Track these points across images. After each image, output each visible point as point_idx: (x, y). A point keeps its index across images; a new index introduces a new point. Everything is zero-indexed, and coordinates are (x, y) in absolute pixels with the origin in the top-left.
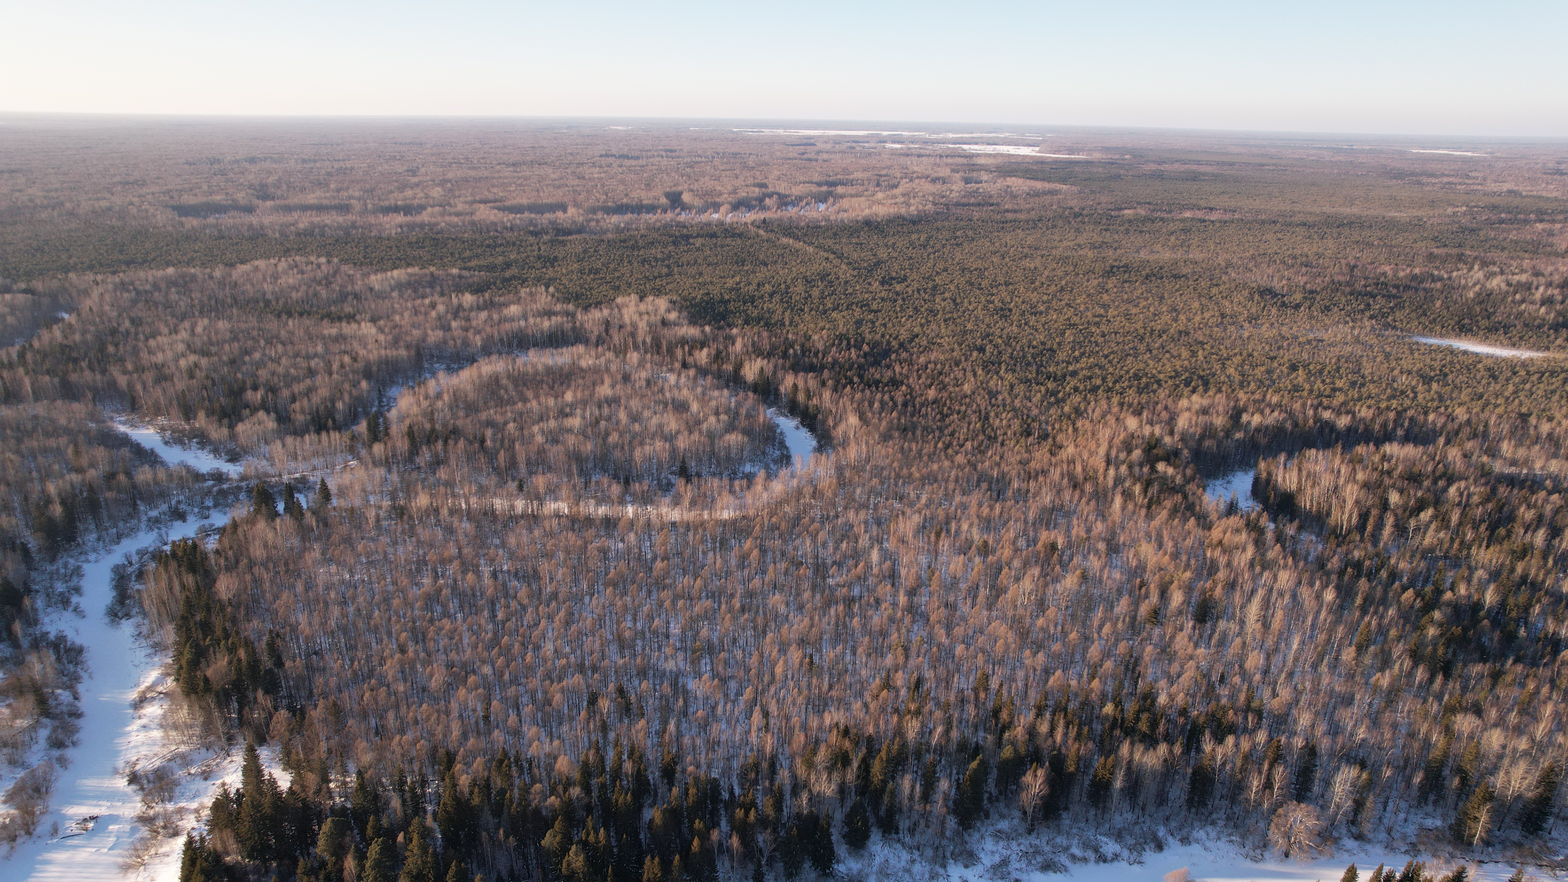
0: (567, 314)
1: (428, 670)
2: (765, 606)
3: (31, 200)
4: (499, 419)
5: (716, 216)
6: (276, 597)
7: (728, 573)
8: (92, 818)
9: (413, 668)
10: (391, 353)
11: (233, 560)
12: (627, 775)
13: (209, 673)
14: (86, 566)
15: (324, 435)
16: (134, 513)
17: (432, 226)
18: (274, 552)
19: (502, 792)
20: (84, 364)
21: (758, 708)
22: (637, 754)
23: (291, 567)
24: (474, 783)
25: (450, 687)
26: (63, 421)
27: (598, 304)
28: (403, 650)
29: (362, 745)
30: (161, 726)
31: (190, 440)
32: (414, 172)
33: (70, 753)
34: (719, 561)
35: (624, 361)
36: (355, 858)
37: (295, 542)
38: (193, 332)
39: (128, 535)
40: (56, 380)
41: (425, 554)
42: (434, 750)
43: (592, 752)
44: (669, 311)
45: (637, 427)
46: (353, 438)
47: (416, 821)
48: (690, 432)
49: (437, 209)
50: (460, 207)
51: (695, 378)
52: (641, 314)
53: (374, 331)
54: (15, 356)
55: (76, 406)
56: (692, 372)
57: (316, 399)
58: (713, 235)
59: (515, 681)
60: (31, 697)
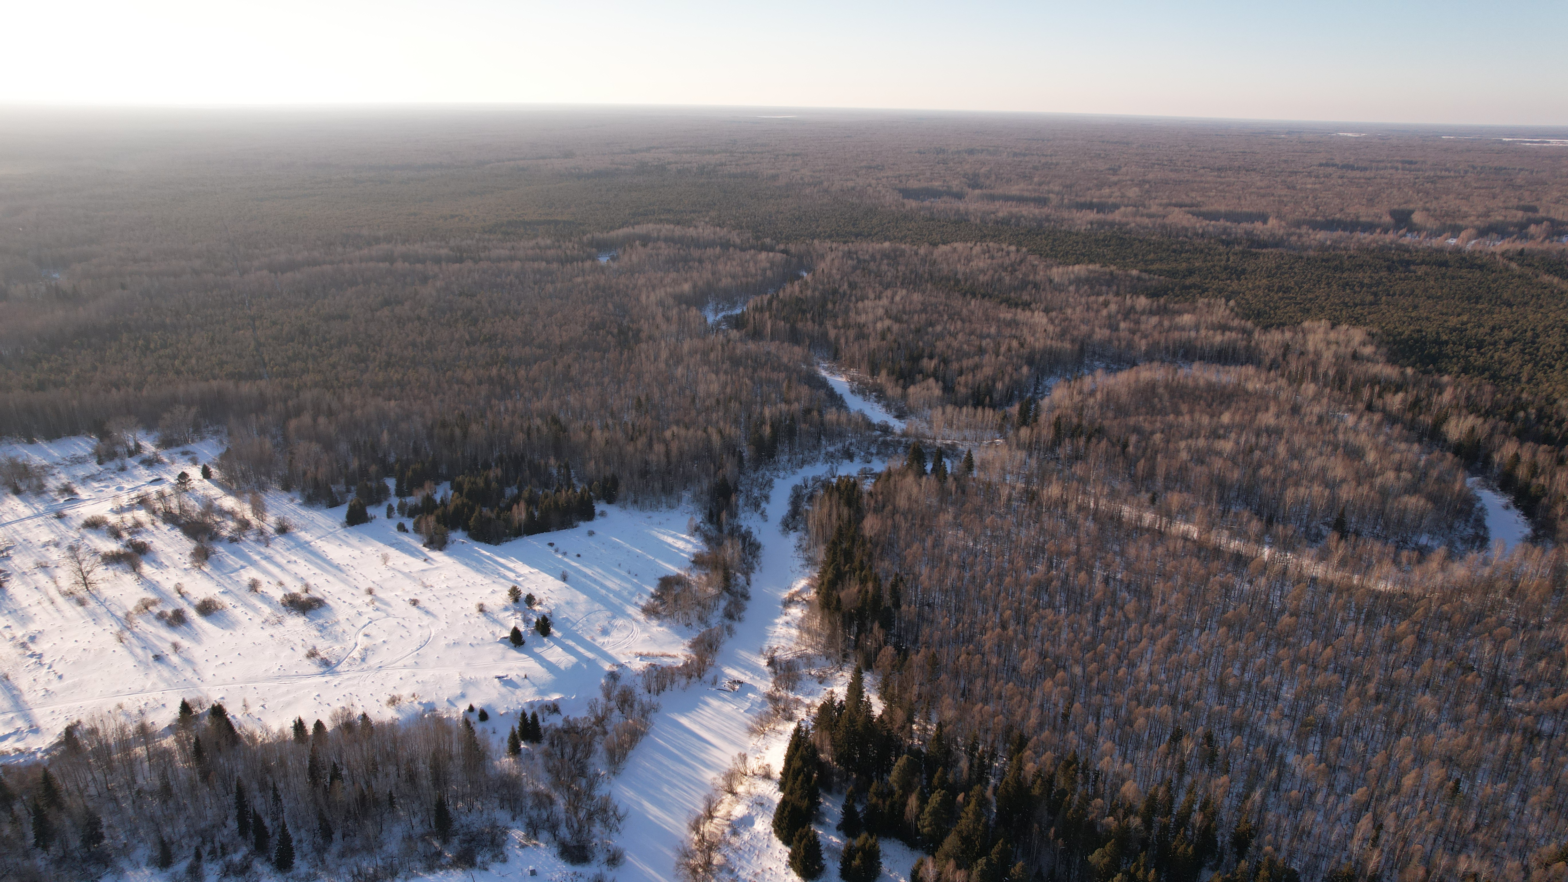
0: (1244, 331)
1: (1023, 652)
2: (1408, 703)
3: (802, 179)
4: (1147, 426)
5: (1453, 241)
6: (908, 546)
7: (1368, 652)
8: (740, 682)
9: (1009, 647)
10: (1056, 344)
11: (881, 505)
12: (1193, 825)
13: (842, 595)
14: (776, 480)
15: (980, 409)
16: (817, 446)
17: (1121, 225)
18: (915, 505)
19: (1063, 793)
20: (809, 316)
21: (1369, 815)
22: (1210, 809)
23: (926, 522)
24: (1038, 774)
25: (1039, 675)
26: (785, 360)
27: (1281, 326)
28: (1004, 626)
29: (948, 700)
30: (799, 627)
31: (870, 392)
32: (1114, 171)
33: (736, 625)
34: (1359, 636)
35: (1297, 391)
36: (918, 799)
37: (934, 501)
38: (892, 301)
39: (809, 463)
40: (788, 326)
41: (1045, 542)
42: (1009, 729)
43: (1162, 789)
44: (1364, 344)
45: (1295, 465)
46: (1005, 418)
47: (977, 787)
48: (1359, 484)
49: (1130, 209)
50: (1154, 209)
51: (1380, 425)
52: (1328, 343)
53: (1045, 320)
54: (765, 302)
55: (797, 349)
56: (1377, 417)
57: (980, 376)
58: (1444, 264)
59: (1102, 690)
60: (721, 573)
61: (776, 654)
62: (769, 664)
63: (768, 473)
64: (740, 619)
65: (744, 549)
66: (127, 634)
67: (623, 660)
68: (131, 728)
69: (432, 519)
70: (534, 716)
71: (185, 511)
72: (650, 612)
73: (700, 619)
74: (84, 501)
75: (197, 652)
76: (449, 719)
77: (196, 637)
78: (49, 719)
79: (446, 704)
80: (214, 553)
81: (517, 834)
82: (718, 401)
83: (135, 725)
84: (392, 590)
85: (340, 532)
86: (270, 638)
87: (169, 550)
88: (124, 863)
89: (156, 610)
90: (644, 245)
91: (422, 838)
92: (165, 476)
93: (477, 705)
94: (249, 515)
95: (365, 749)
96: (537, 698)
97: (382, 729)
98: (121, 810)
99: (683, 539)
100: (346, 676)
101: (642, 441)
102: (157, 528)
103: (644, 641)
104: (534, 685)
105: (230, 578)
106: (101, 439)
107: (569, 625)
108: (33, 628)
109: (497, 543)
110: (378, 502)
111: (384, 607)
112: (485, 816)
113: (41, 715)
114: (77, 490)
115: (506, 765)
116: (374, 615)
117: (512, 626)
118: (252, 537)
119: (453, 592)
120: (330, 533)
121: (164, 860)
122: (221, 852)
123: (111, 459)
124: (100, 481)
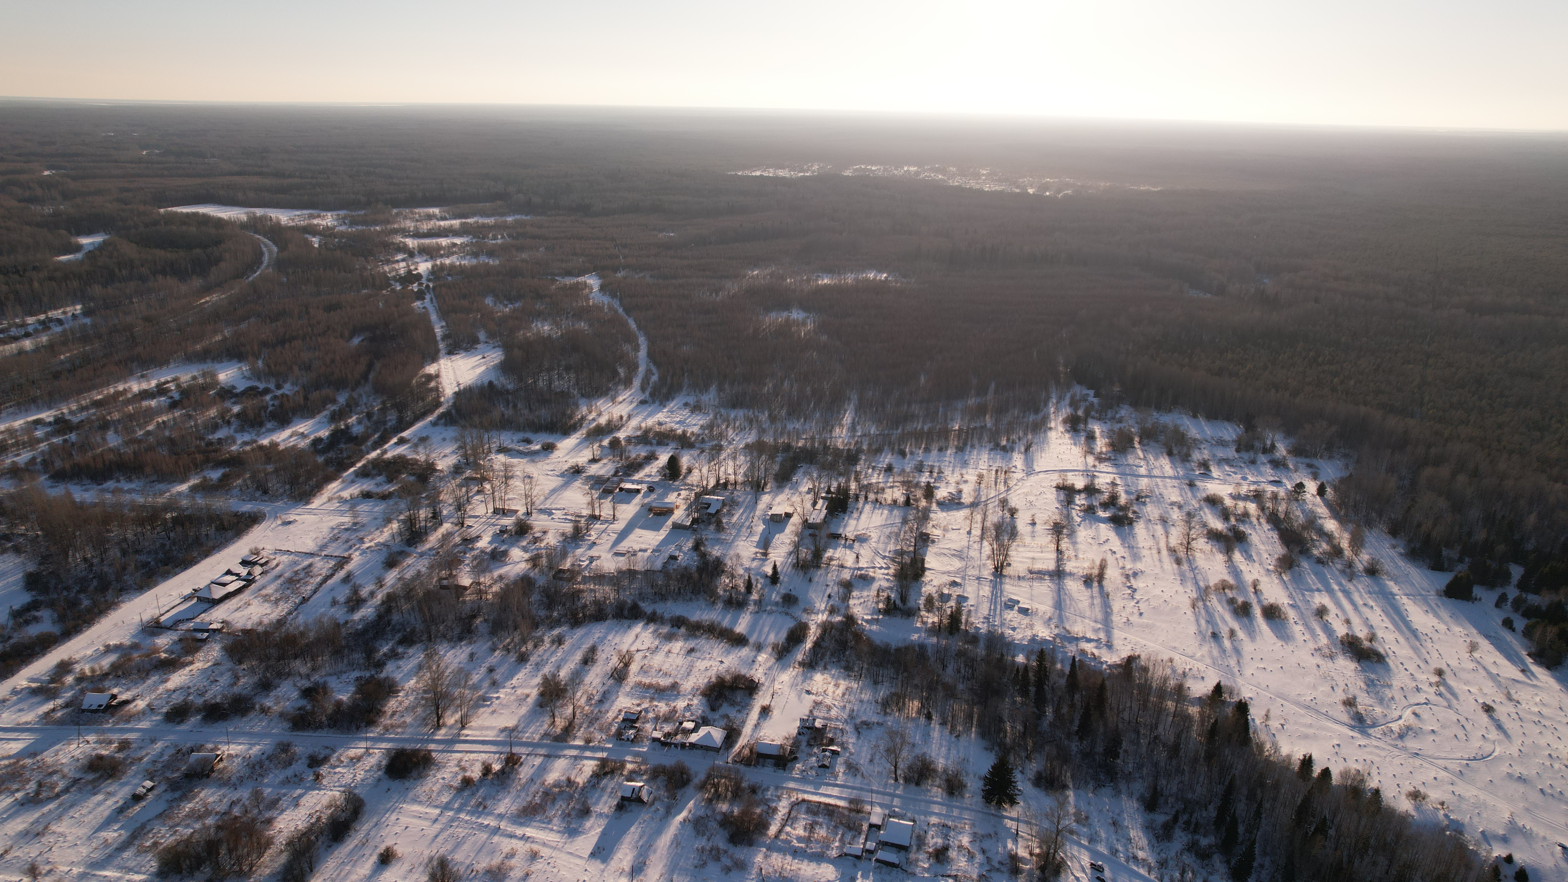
66: (1200, 604)
68: (1172, 683)
69: (1552, 630)
71: (1289, 518)
74: (1213, 478)
75: (1248, 647)
76: (1475, 853)
77: (1252, 633)
78: (1121, 643)
79: (1478, 836)
80: (1298, 566)
83: (1175, 681)
84: (1467, 683)
85: (1433, 598)
86: (1315, 668)
87: (1262, 547)
88: (1123, 786)
89: (1230, 594)
92: (1285, 481)
93: (1518, 857)
94: (1345, 544)
95: (1363, 823)
97: (1390, 814)
98: (1138, 744)
100: (1375, 743)
102: (1260, 524)
105: (1303, 595)
106: (1246, 431)
108: (1139, 566)
110: (1491, 585)
111: (1449, 696)
113: (1118, 635)
114: (1212, 468)
116: (1433, 698)
118: (1339, 566)
119: (1543, 722)
120: (1420, 595)
121: (1150, 804)
122: (1194, 828)
123: (1247, 451)
124: (1232, 466)
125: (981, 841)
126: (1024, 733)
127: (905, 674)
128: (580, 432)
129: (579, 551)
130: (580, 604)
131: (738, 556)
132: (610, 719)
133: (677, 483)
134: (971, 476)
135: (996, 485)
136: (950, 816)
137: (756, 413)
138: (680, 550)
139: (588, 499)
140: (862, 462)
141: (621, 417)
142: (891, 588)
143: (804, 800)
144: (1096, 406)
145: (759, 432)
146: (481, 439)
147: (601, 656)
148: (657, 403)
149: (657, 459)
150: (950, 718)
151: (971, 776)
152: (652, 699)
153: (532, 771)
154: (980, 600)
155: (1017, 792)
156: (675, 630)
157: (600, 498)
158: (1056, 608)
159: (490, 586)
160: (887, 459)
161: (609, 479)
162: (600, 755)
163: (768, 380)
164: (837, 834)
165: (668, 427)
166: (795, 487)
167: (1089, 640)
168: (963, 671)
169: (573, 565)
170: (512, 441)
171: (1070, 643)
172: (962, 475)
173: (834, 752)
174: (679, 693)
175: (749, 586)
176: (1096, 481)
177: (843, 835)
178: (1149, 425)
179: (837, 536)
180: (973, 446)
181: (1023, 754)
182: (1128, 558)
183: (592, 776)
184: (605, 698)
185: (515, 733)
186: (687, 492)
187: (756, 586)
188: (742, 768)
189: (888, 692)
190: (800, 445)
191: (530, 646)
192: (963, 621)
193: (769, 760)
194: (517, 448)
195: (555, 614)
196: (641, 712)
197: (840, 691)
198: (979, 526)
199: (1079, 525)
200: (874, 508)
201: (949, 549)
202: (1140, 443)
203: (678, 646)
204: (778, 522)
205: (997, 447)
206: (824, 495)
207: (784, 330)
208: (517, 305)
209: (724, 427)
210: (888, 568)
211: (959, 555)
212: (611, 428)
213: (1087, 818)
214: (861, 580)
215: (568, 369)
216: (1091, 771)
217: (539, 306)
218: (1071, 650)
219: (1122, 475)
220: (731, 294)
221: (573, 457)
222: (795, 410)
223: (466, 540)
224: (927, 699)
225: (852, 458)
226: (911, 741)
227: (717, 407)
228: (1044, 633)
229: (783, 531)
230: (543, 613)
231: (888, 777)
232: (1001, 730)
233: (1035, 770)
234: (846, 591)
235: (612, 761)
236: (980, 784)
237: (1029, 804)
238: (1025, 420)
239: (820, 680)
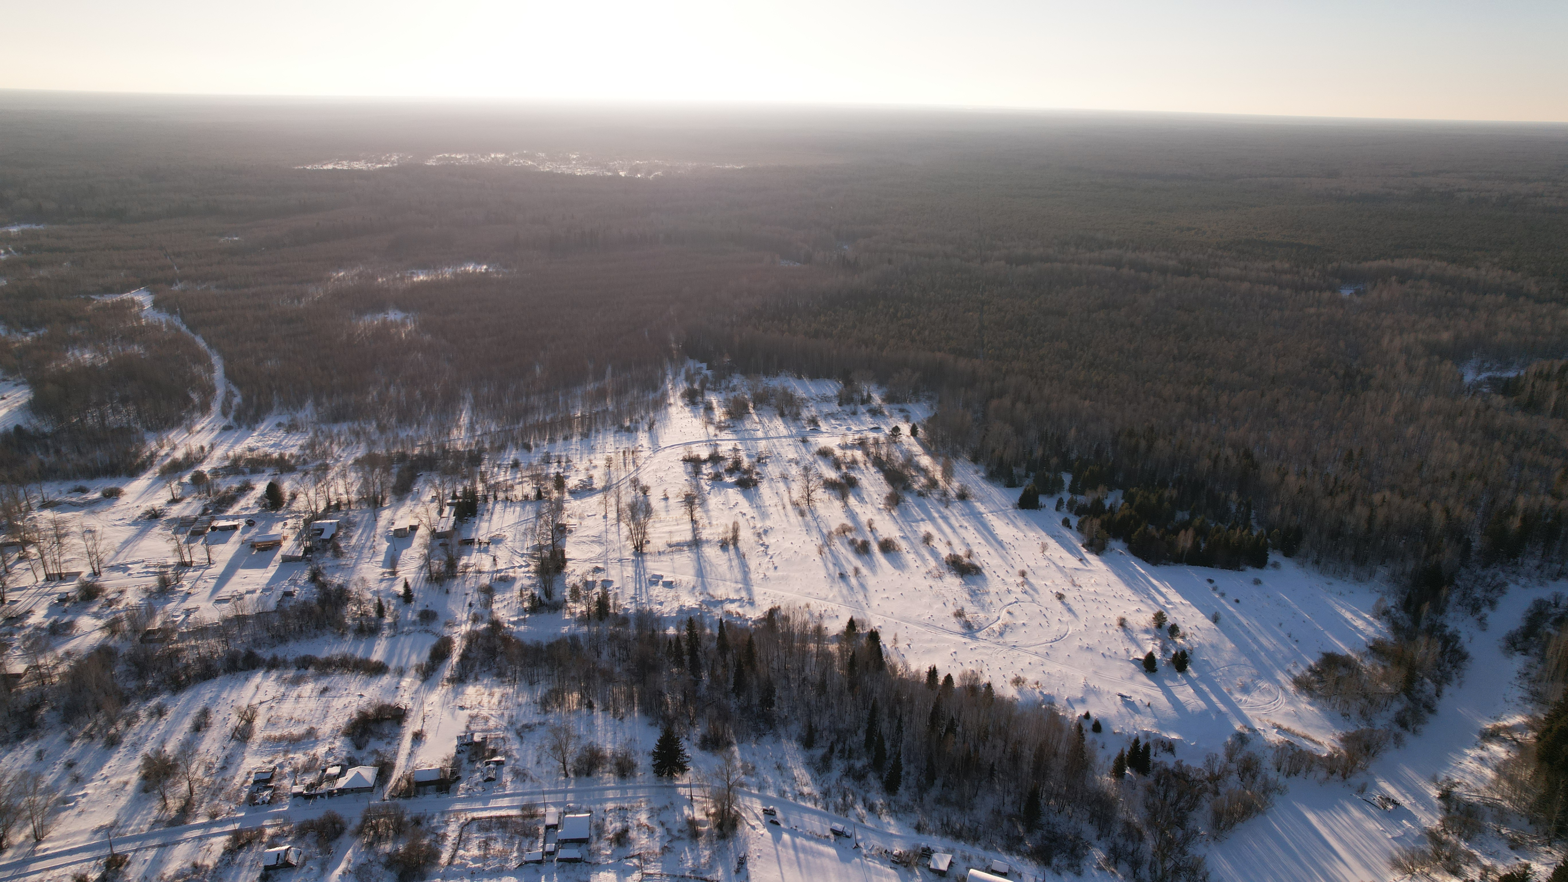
8: (1394, 802)
30: (1498, 770)
33: (1407, 737)
60: (1403, 672)
61: (1455, 790)
62: (1442, 797)
63: (1502, 575)
64: (1415, 732)
65: (1442, 654)
66: (826, 549)
67: (1258, 726)
68: (811, 626)
69: (1096, 522)
70: (1147, 747)
71: (891, 460)
72: (1302, 685)
73: (1363, 713)
74: (822, 432)
75: (871, 581)
76: (1064, 717)
77: (872, 567)
78: (761, 598)
79: (1065, 703)
80: (904, 501)
81: (1098, 854)
82: (1453, 475)
83: (814, 624)
84: (1043, 578)
85: (1011, 511)
86: (929, 588)
87: (871, 489)
88: (781, 731)
89: (850, 536)
90: (1402, 282)
91: (1010, 818)
92: (883, 426)
93: (1093, 714)
94: (938, 476)
95: (982, 715)
96: (1154, 731)
97: (1001, 702)
98: (790, 688)
99: (1364, 619)
100: (982, 644)
101: (1342, 499)
102: (867, 468)
103: (1287, 714)
104: (1156, 717)
105: (911, 526)
106: (845, 386)
107: (1208, 668)
108: (768, 523)
109: (1155, 564)
110: (1051, 493)
111: (1031, 592)
112: (1072, 823)
113: (758, 591)
114: (820, 423)
115: (1106, 784)
116: (1021, 596)
117: (1149, 650)
118: (936, 496)
119: (1099, 598)
120: (1001, 510)
121: (808, 742)
122: (848, 754)
123: (848, 404)
124: (837, 419)
125: (659, 815)
126: (685, 701)
127: (561, 669)
128: (152, 472)
129: (170, 606)
130: (180, 665)
131: (363, 580)
132: (238, 785)
133: (280, 512)
134: (600, 461)
135: (625, 466)
136: (626, 798)
137: (363, 425)
138: (295, 584)
139: (173, 545)
140: (486, 462)
141: (202, 448)
142: (534, 586)
143: (473, 819)
144: (710, 378)
145: (369, 445)
146: (15, 496)
147: (216, 718)
148: (244, 427)
149: (253, 489)
150: (611, 703)
151: (640, 754)
152: (286, 752)
153: (143, 868)
154: (625, 581)
155: (686, 759)
156: (302, 672)
157: (188, 542)
158: (698, 576)
159: (55, 667)
160: (512, 455)
161: (196, 519)
162: (231, 827)
163: (371, 388)
164: (513, 844)
165: (261, 452)
166: (417, 497)
167: (733, 601)
168: (617, 654)
169: (164, 623)
170: (60, 493)
171: (715, 607)
172: (590, 461)
173: (498, 763)
174: (317, 739)
175: (380, 610)
176: (720, 449)
177: (520, 844)
178: (760, 391)
179: (471, 542)
180: (597, 431)
181: (687, 722)
182: (757, 518)
183: (224, 854)
184: (228, 763)
185: (115, 830)
186: (294, 521)
187: (389, 608)
188: (401, 802)
189: (545, 690)
190: (416, 452)
191: (121, 725)
192: (611, 604)
193: (430, 787)
194: (69, 499)
195: (150, 683)
196: (275, 769)
197: (495, 700)
198: (614, 508)
199: (709, 494)
200: (505, 507)
201: (588, 536)
202: (754, 408)
203: (308, 688)
204: (403, 536)
205: (621, 429)
206: (449, 501)
207: (382, 333)
208: (41, 332)
209: (327, 444)
210: (528, 565)
211: (598, 540)
212: (190, 461)
213: (754, 768)
214: (502, 583)
215: (124, 401)
216: (751, 723)
217: (72, 331)
218: (718, 613)
219: (742, 440)
220: (316, 299)
221: (145, 501)
222: (406, 416)
223: (12, 618)
224: (586, 688)
225: (475, 459)
226: (576, 733)
227: (316, 423)
228: (690, 602)
229: (409, 545)
230: (132, 685)
231: (558, 775)
232: (662, 703)
233: (699, 734)
234: (487, 596)
235: (247, 831)
236: (650, 760)
237: (698, 768)
238: (645, 399)
239: (472, 693)
